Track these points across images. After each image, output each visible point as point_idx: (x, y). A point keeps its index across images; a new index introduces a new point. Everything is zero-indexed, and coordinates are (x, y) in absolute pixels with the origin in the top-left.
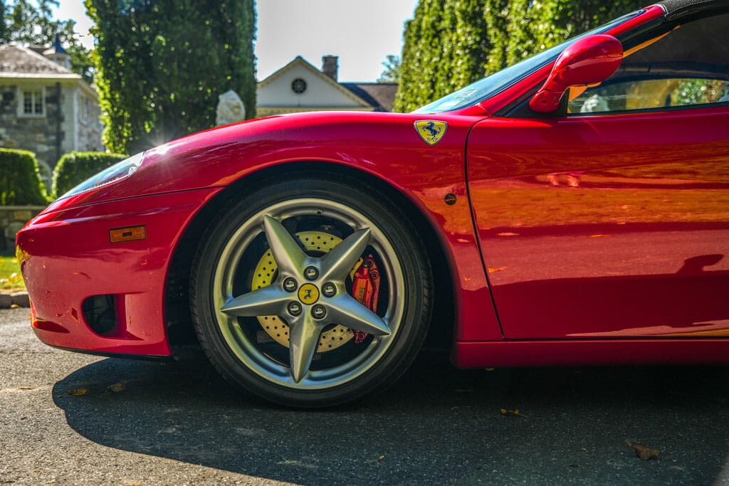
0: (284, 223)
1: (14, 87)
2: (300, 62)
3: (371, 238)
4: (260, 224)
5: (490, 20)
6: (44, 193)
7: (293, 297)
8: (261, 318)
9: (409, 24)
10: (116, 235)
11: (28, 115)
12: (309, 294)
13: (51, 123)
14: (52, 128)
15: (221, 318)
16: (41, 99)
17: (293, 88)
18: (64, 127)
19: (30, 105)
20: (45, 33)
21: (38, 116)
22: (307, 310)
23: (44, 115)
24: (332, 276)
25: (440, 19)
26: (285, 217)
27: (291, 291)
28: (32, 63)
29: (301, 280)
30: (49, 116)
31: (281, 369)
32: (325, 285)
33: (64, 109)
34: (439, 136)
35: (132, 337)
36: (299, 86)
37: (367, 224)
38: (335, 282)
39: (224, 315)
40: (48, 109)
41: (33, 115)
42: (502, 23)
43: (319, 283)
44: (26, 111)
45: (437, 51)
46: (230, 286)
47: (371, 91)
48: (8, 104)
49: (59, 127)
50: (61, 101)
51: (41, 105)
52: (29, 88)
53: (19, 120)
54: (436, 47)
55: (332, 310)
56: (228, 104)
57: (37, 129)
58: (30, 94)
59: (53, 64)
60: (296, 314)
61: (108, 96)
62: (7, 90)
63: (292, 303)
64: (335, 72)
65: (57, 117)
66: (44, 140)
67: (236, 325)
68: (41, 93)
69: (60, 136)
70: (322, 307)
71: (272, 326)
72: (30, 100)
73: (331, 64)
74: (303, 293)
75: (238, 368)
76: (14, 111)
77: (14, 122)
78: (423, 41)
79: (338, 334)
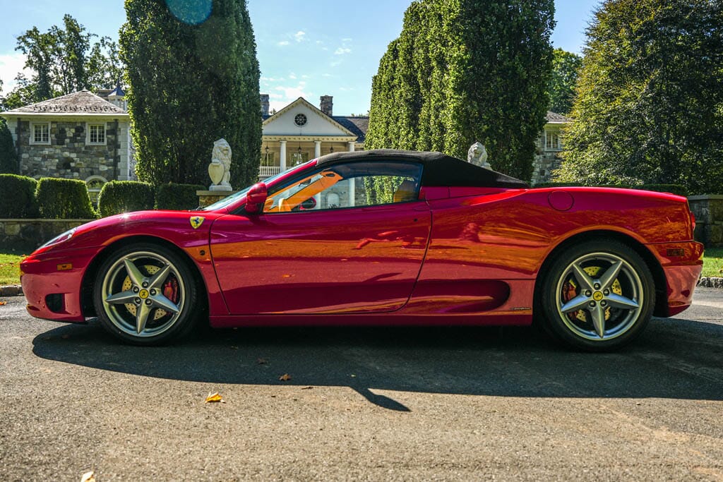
0: (134, 262)
1: (83, 123)
2: (301, 101)
3: (170, 269)
4: (122, 263)
5: (421, 82)
6: (92, 209)
7: (137, 295)
8: (126, 305)
9: (375, 77)
10: (60, 267)
11: (94, 144)
12: (144, 294)
13: (110, 150)
14: (111, 153)
15: (106, 304)
16: (103, 132)
17: (296, 121)
18: (120, 152)
19: (96, 136)
20: (113, 77)
21: (101, 144)
22: (144, 301)
23: (105, 143)
24: (154, 286)
25: (393, 79)
26: (134, 259)
27: (136, 292)
28: (97, 105)
29: (141, 288)
30: (108, 144)
31: (132, 327)
32: (151, 290)
33: (120, 139)
34: (199, 225)
35: (68, 313)
36: (301, 120)
37: (169, 263)
38: (156, 289)
39: (107, 303)
40: (108, 138)
41: (98, 143)
42: (428, 85)
43: (148, 289)
44: (92, 141)
45: (391, 101)
46: (110, 290)
47: (357, 123)
48: (79, 136)
49: (116, 153)
50: (118, 133)
51: (103, 136)
52: (96, 124)
53: (86, 148)
54: (391, 98)
55: (154, 302)
56: (220, 148)
57: (99, 154)
58: (96, 127)
59: (112, 105)
60: (138, 303)
61: (139, 140)
62: (79, 125)
63: (137, 298)
64: (331, 108)
65: (115, 145)
66: (105, 162)
67: (113, 307)
68: (103, 127)
69: (117, 159)
70: (150, 300)
71: (131, 308)
72: (96, 132)
73: (327, 102)
74: (142, 294)
75: (112, 327)
76: (83, 141)
77: (83, 149)
78: (383, 93)
79: (160, 312)
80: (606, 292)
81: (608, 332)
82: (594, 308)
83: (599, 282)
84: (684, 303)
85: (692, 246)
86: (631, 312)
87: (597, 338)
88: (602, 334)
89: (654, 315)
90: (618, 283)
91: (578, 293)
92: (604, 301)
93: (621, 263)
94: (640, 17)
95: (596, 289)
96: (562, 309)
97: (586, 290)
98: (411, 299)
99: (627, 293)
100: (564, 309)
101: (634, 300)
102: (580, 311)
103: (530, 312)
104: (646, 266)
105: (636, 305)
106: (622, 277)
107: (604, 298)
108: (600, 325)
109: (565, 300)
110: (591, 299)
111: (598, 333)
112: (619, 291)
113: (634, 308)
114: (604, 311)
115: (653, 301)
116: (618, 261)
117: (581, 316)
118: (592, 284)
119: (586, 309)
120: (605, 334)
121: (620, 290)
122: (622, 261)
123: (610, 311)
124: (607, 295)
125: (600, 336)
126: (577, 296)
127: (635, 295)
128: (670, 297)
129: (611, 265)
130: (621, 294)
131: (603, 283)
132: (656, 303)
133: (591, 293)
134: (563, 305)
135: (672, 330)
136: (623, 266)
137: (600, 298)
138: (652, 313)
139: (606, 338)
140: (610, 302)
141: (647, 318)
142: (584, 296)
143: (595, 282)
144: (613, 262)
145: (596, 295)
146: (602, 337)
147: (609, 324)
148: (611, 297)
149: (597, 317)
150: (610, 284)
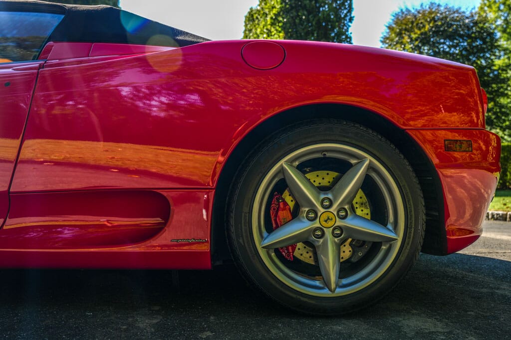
80: (343, 213)
81: (345, 281)
82: (321, 240)
83: (330, 196)
84: (472, 232)
85: (484, 147)
86: (384, 247)
87: (325, 293)
88: (333, 286)
89: (422, 252)
90: (365, 199)
91: (295, 214)
92: (340, 228)
93: (367, 163)
94: (420, 29)
95: (323, 207)
96: (263, 242)
97: (307, 209)
98: (9, 221)
99: (379, 215)
100: (267, 242)
101: (390, 226)
102: (300, 245)
103: (206, 248)
104: (409, 168)
105: (392, 235)
106: (369, 186)
107: (339, 223)
108: (332, 270)
109: (271, 226)
110: (317, 224)
111: (327, 284)
112: (364, 212)
113: (390, 240)
114: (339, 246)
115: (421, 227)
116: (361, 159)
117: (302, 253)
118: (317, 199)
119: (309, 240)
120: (338, 286)
121: (367, 211)
122: (369, 159)
123: (350, 244)
124: (344, 218)
125: (330, 290)
126: (293, 219)
127: (391, 218)
128: (449, 222)
129: (351, 166)
130: (369, 217)
131: (336, 198)
132: (427, 231)
133: (316, 213)
134: (265, 234)
135: (447, 269)
136: (371, 167)
137: (330, 223)
138: (420, 248)
139: (340, 292)
140: (350, 231)
141: (411, 257)
142: (305, 220)
143: (322, 197)
144: (353, 161)
145: (325, 217)
146: (333, 291)
147: (347, 268)
148: (351, 223)
149: (327, 256)
150: (350, 200)
